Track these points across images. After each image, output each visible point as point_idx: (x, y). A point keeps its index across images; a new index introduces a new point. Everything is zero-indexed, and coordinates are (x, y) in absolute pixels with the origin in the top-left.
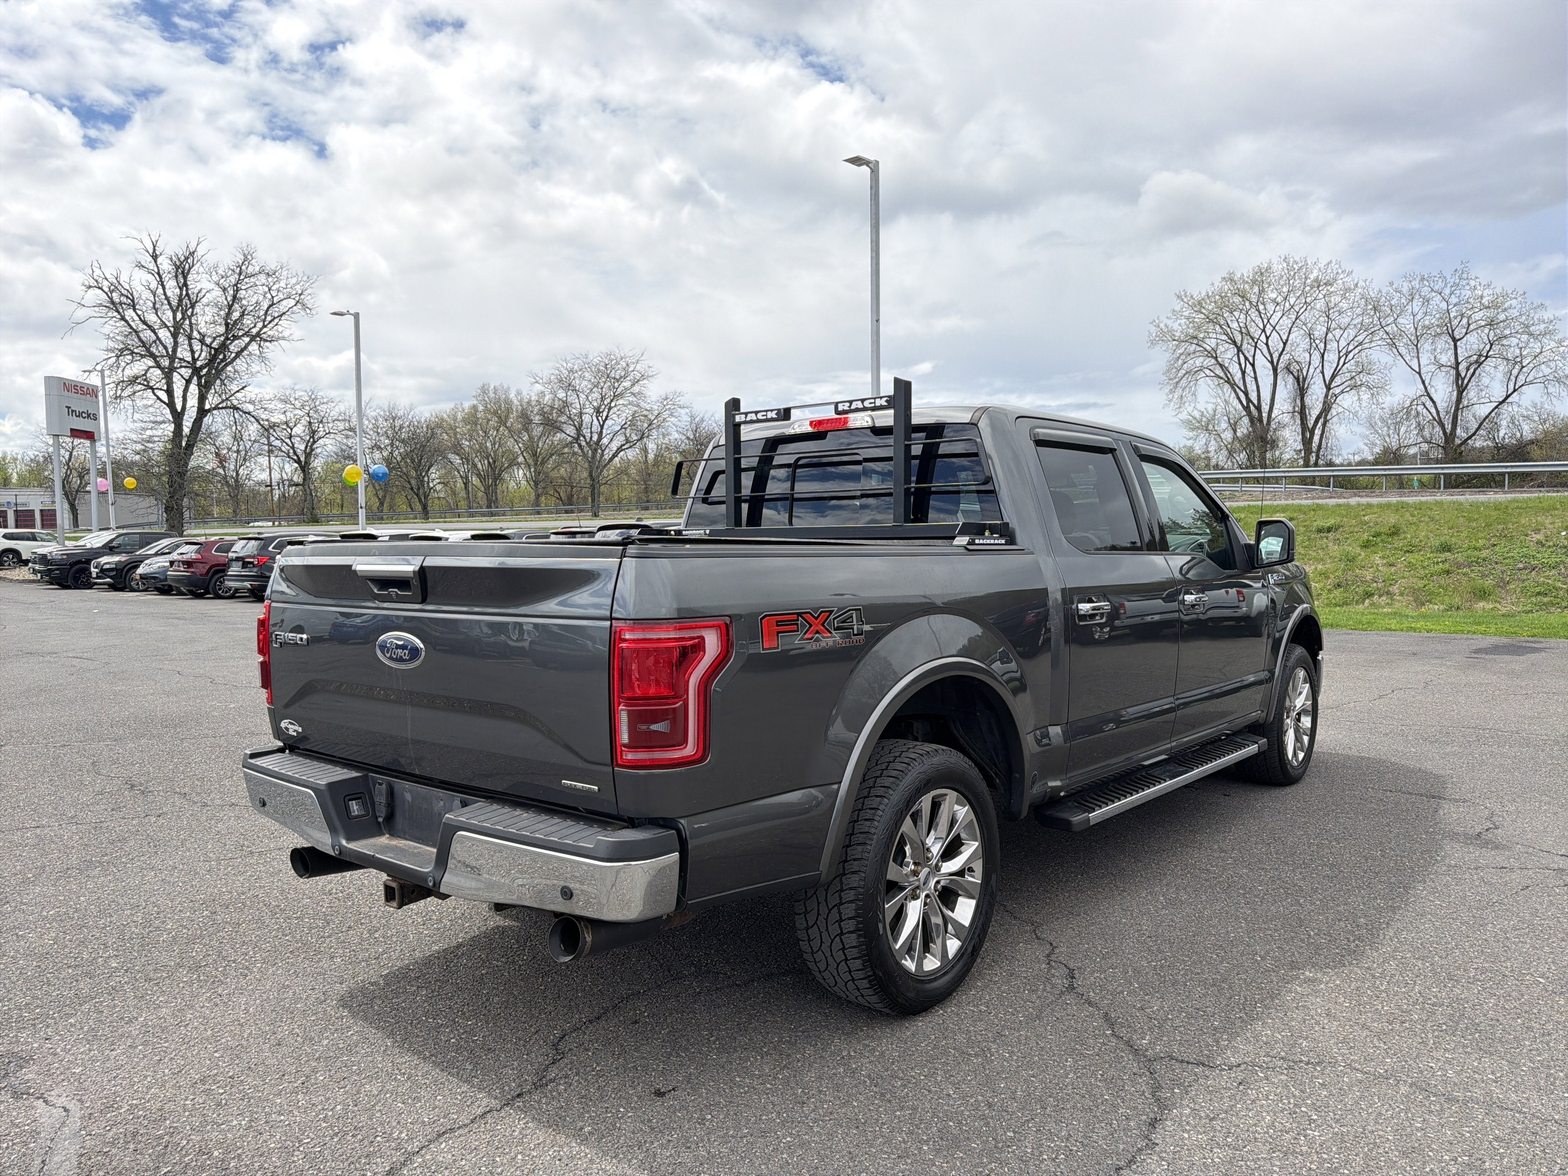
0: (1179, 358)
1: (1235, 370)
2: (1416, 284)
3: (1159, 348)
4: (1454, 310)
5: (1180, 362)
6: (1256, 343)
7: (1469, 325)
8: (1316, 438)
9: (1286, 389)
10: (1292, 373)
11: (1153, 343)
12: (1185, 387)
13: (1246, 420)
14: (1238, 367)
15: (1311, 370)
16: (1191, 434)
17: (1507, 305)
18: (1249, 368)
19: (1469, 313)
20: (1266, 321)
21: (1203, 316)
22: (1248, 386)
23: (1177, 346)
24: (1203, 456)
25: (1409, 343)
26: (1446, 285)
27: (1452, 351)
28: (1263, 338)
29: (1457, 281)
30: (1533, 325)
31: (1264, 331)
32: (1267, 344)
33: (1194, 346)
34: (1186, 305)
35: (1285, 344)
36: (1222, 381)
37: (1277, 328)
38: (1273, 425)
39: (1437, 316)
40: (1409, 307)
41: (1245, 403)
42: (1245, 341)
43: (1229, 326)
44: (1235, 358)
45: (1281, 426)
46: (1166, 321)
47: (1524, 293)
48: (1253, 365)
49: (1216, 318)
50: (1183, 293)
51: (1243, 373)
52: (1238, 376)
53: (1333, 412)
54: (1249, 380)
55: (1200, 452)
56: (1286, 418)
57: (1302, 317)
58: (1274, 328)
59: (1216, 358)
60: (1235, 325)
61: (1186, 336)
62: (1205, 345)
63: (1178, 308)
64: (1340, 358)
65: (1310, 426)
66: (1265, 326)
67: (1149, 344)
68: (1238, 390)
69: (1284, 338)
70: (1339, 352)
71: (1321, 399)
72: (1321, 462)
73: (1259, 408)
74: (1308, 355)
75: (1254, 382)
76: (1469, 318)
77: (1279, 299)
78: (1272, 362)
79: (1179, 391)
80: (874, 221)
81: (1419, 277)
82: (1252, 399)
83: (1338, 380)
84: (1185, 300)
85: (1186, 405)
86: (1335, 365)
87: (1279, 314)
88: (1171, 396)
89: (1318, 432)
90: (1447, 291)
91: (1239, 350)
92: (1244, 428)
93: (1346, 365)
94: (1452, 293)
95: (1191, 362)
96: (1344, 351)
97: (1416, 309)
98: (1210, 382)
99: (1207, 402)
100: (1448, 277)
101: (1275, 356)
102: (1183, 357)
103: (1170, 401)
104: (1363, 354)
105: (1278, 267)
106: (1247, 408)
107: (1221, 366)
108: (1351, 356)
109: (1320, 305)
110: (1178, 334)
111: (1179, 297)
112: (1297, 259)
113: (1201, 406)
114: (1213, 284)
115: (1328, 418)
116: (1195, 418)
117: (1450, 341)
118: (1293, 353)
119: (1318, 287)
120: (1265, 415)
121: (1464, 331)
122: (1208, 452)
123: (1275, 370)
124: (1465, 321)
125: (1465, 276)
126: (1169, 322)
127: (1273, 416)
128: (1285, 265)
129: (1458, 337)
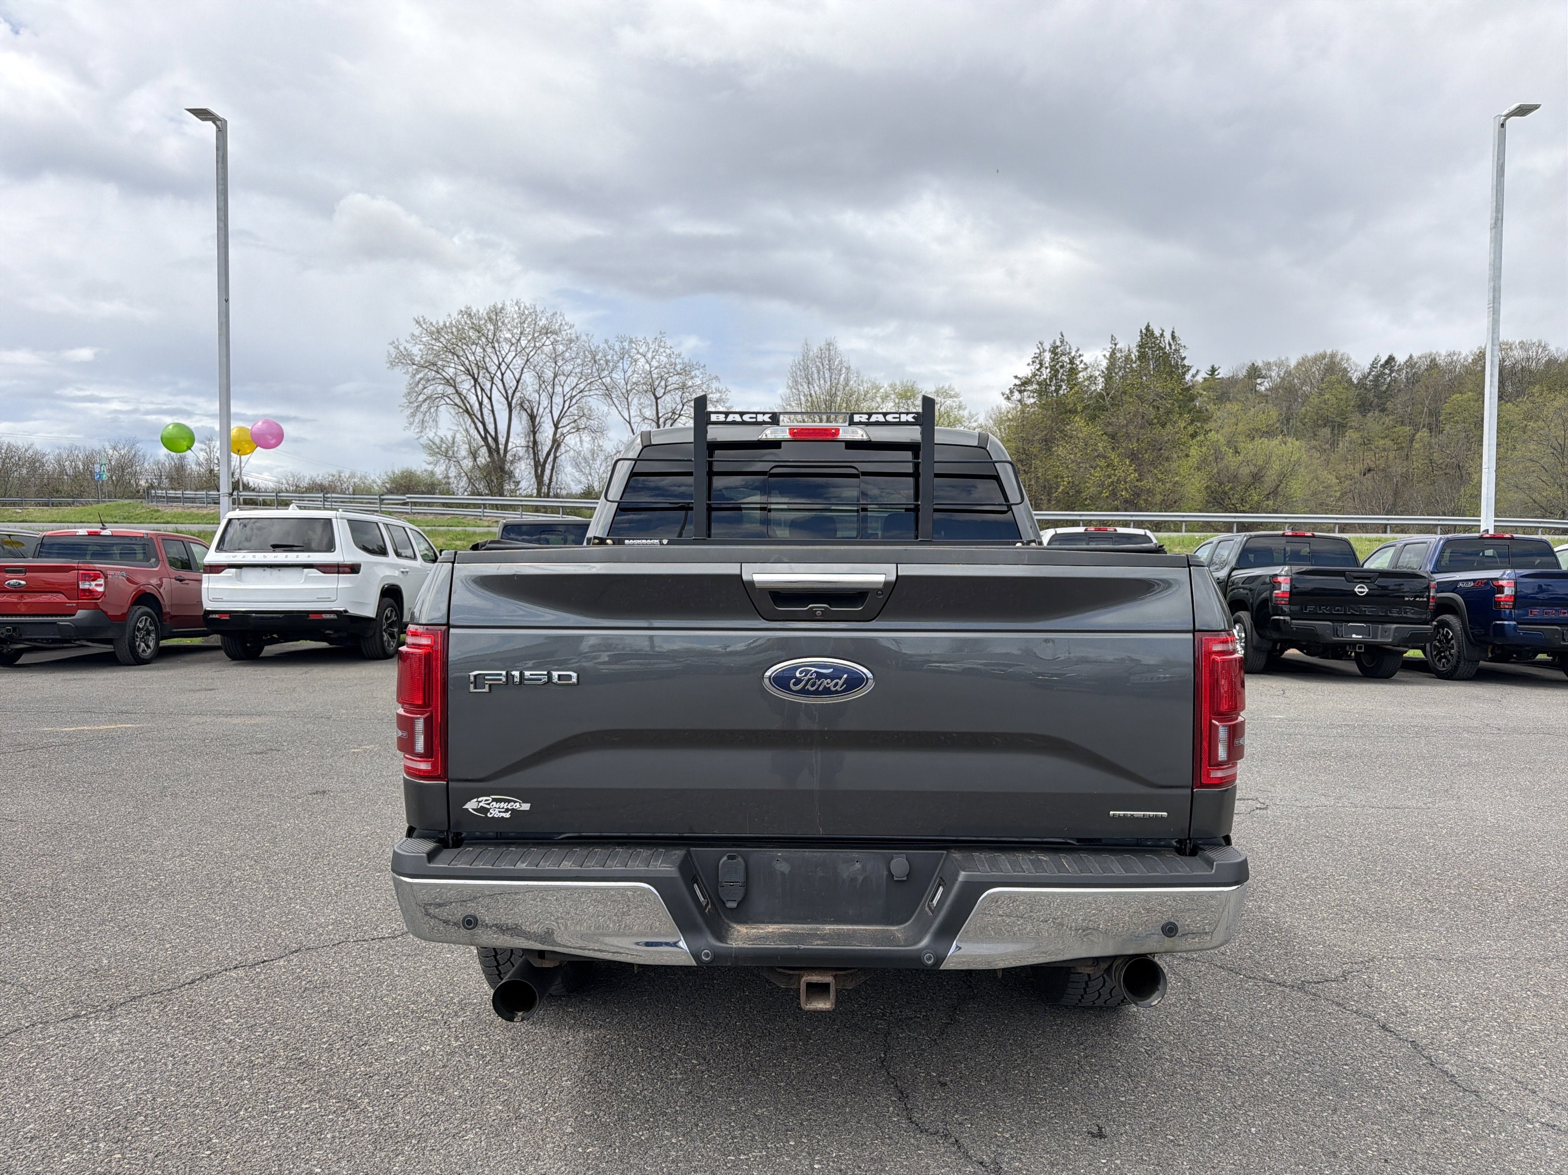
0: (419, 382)
1: (473, 399)
2: (626, 344)
3: (398, 370)
4: (656, 371)
5: (420, 386)
6: (492, 378)
7: (666, 386)
8: (547, 472)
9: (520, 424)
10: (525, 410)
11: (393, 364)
12: (426, 412)
13: (484, 450)
14: (475, 398)
15: (541, 410)
16: (431, 459)
17: (693, 374)
18: (486, 401)
19: (666, 376)
20: (501, 360)
21: (441, 345)
22: (486, 417)
23: (417, 369)
24: (444, 481)
25: (621, 395)
26: (648, 351)
27: (654, 408)
28: (499, 374)
29: (657, 348)
30: (712, 393)
31: (499, 368)
32: (502, 380)
33: (433, 373)
34: (425, 332)
35: (518, 382)
36: (461, 410)
37: (511, 366)
38: (509, 457)
39: (643, 375)
40: (620, 364)
41: (482, 433)
42: (481, 374)
43: (467, 358)
44: (473, 390)
45: (517, 458)
46: (405, 344)
47: (705, 366)
48: (490, 399)
49: (454, 348)
50: (421, 319)
51: (481, 404)
52: (476, 406)
53: (563, 449)
54: (486, 412)
55: (440, 477)
56: (521, 452)
57: (531, 360)
58: (508, 366)
59: (455, 387)
60: (472, 358)
61: (426, 362)
62: (444, 374)
63: (417, 333)
64: (564, 402)
65: (542, 460)
66: (500, 364)
67: (388, 365)
68: (476, 421)
69: (517, 377)
70: (564, 396)
71: (551, 437)
72: (551, 494)
73: (496, 439)
74: (537, 396)
75: (491, 415)
76: (666, 380)
77: (514, 341)
78: (507, 399)
79: (419, 416)
80: (220, 187)
81: (628, 341)
82: (490, 430)
83: (564, 421)
84: (424, 326)
85: (428, 429)
86: (561, 408)
87: (514, 354)
88: (412, 420)
89: (548, 467)
90: (649, 355)
91: (476, 380)
92: (483, 457)
93: (571, 409)
94: (653, 358)
95: (431, 387)
96: (569, 395)
97: (626, 367)
98: (452, 411)
99: (449, 429)
100: (650, 343)
101: (510, 392)
102: (423, 382)
103: (411, 424)
104: (583, 400)
105: (511, 310)
106: (485, 439)
107: (459, 394)
108: (574, 401)
109: (548, 349)
110: (417, 359)
111: (418, 322)
112: (528, 305)
113: (441, 433)
114: (450, 315)
115: (558, 454)
116: (434, 444)
117: (653, 397)
118: (524, 392)
119: (547, 333)
120: (502, 447)
121: (663, 391)
122: (448, 478)
123: (510, 405)
124: (663, 383)
125: (662, 344)
126: (408, 346)
127: (509, 448)
128: (517, 308)
129: (658, 396)
